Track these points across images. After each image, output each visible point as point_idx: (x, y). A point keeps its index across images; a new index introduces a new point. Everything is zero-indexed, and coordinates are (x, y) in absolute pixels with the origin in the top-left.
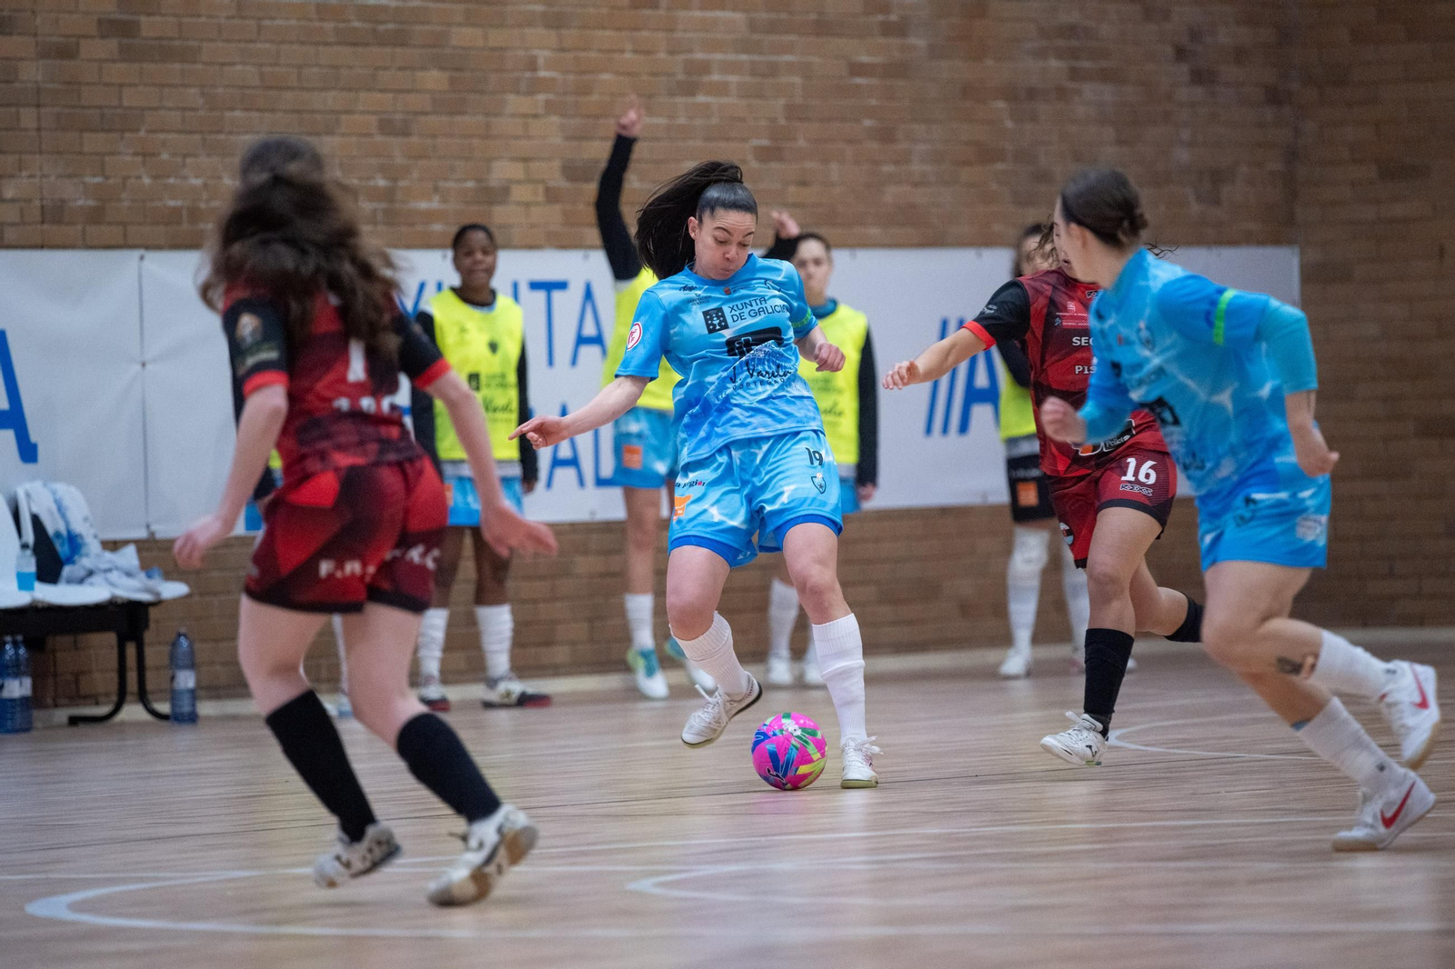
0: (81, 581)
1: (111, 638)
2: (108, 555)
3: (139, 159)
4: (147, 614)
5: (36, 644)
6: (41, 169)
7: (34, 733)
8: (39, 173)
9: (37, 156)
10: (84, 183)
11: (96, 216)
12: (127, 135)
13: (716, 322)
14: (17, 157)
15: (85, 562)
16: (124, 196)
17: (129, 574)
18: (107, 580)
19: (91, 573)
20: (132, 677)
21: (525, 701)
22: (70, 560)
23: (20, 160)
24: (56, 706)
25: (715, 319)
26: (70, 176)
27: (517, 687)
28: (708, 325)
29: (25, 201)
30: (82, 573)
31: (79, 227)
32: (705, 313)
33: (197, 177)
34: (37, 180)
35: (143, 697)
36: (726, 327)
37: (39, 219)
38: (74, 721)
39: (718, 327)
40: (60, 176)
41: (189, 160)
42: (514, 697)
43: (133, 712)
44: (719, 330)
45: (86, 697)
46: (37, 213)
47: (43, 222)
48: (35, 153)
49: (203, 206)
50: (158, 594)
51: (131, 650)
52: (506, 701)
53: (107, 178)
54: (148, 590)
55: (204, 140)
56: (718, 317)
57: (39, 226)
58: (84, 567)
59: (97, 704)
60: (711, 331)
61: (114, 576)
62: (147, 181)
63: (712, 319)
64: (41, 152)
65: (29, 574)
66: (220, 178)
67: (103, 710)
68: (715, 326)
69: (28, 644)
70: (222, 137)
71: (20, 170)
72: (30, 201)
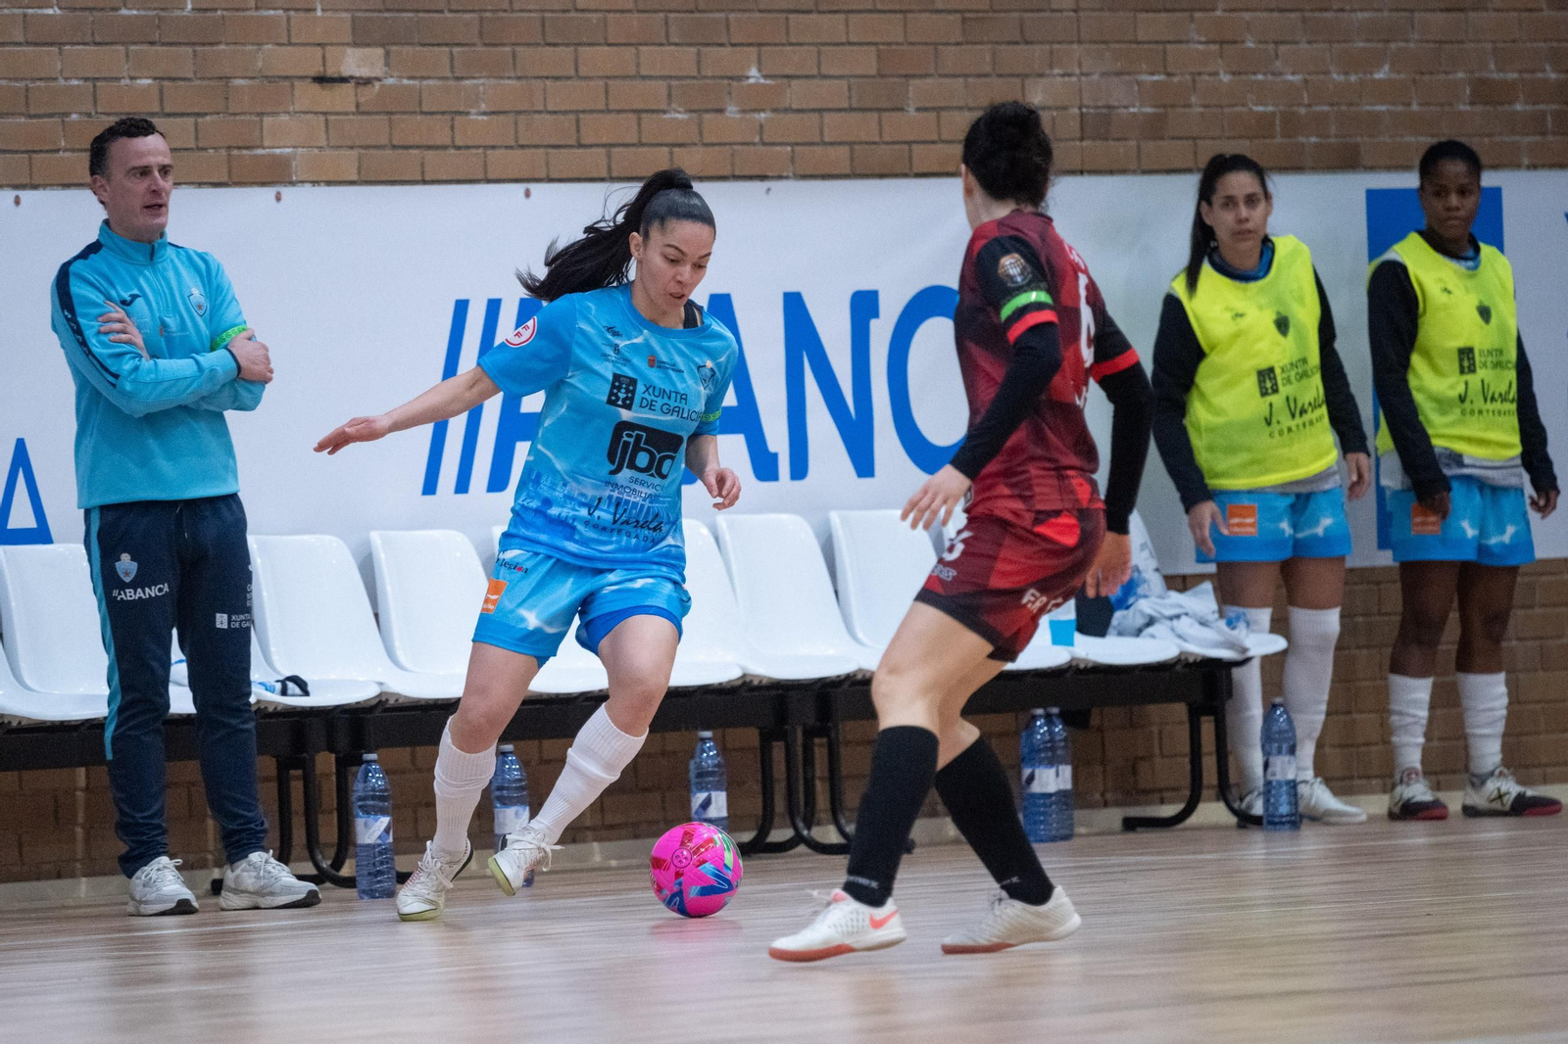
0: (1138, 632)
1: (1180, 710)
2: (1175, 597)
3: (1214, 47)
4: (1229, 676)
5: (1075, 719)
6: (1080, 65)
7: (1076, 842)
8: (1077, 71)
9: (1075, 46)
10: (1139, 83)
11: (1154, 128)
12: (1198, 15)
13: (622, 395)
14: (1047, 47)
15: (1144, 606)
16: (1193, 99)
17: (1203, 623)
18: (1173, 629)
19: (1151, 621)
20: (1209, 763)
21: (1522, 807)
22: (1123, 603)
23: (1051, 52)
24: (1106, 805)
25: (623, 391)
26: (1119, 74)
27: (1512, 788)
28: (611, 394)
29: (1057, 108)
30: (1140, 621)
31: (1133, 143)
32: (616, 377)
33: (1293, 74)
34: (1074, 79)
35: (1224, 792)
36: (628, 407)
37: (1078, 135)
38: (1131, 825)
39: (620, 403)
40: (1104, 74)
41: (1283, 48)
42: (1509, 800)
43: (1212, 812)
44: (619, 406)
45: (1146, 792)
46: (1075, 124)
47: (1082, 139)
48: (1072, 42)
49: (1303, 111)
50: (1245, 650)
51: (1207, 727)
52: (1497, 805)
53: (1169, 75)
54: (1231, 645)
55: (1304, 20)
56: (627, 391)
57: (1078, 143)
58: (1142, 613)
59: (1162, 802)
60: (610, 402)
61: (1185, 625)
62: (1226, 78)
63: (619, 388)
64: (1080, 42)
65: (1068, 622)
66: (1327, 73)
67: (1169, 810)
68: (618, 398)
69: (1068, 718)
70: (1328, 15)
71: (1051, 67)
72: (1065, 108)
